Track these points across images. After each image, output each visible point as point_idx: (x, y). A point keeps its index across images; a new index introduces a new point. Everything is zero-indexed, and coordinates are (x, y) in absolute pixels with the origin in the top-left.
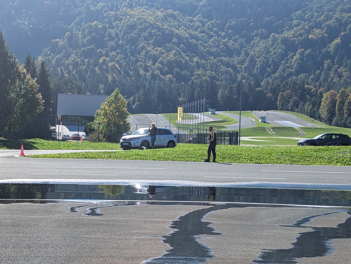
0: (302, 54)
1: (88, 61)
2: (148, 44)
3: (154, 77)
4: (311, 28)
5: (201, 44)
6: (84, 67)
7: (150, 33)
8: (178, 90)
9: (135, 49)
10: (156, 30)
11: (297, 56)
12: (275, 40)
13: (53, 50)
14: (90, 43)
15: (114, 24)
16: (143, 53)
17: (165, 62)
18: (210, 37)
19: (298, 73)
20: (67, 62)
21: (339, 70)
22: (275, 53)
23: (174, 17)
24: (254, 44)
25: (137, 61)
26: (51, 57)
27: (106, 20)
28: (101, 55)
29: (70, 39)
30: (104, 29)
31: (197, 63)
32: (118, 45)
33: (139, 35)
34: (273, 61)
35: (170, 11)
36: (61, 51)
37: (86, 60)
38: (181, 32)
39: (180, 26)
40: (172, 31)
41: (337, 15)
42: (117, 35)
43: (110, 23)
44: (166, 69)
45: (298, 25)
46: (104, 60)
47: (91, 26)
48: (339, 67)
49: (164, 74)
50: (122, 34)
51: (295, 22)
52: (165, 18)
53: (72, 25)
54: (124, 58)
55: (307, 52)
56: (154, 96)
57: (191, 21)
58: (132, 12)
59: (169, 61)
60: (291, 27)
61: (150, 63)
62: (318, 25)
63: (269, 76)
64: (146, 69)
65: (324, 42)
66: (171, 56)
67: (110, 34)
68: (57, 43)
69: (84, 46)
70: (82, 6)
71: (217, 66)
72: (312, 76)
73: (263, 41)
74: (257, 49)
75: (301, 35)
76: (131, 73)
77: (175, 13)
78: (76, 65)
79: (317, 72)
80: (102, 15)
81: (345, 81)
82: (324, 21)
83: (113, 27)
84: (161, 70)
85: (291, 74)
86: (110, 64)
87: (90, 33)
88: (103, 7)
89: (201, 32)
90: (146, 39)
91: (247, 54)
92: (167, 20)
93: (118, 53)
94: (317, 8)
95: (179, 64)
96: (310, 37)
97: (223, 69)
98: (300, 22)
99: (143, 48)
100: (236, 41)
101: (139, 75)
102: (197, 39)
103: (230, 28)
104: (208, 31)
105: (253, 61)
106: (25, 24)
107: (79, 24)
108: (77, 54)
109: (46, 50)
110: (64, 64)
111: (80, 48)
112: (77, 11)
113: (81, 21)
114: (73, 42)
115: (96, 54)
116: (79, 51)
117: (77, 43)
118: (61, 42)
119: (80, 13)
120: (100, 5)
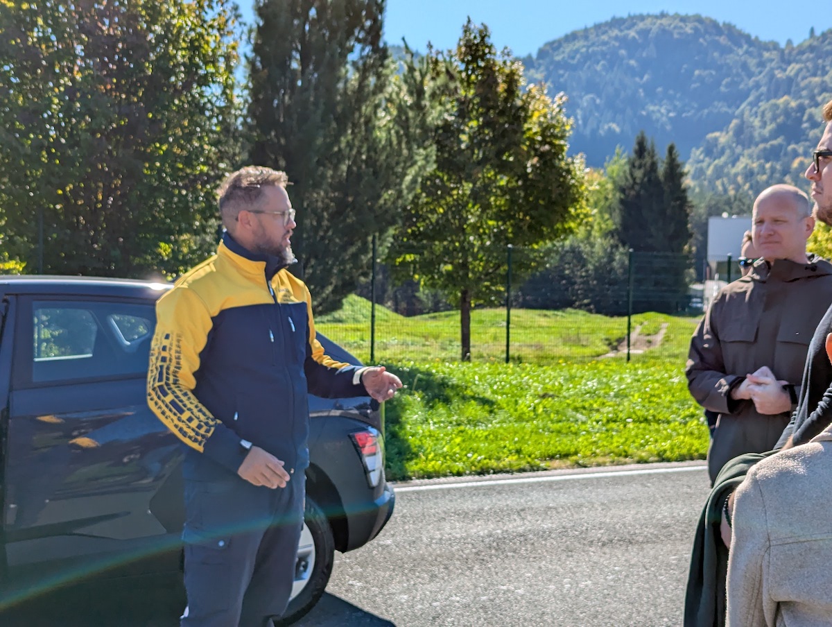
1: (772, 167)
13: (709, 152)
14: (775, 134)
15: (819, 99)
20: (733, 171)
26: (704, 165)
27: (804, 93)
28: (795, 154)
29: (739, 131)
30: (801, 109)
36: (722, 152)
37: (768, 166)
43: (812, 98)
46: (801, 163)
47: (776, 106)
53: (742, 107)
67: (811, 117)
68: (716, 139)
69: (765, 140)
70: (760, 73)
78: (749, 174)
80: (797, 85)
87: (774, 119)
88: (801, 70)
106: (660, 112)
107: (754, 104)
108: (751, 157)
109: (697, 153)
110: (728, 175)
111: (757, 145)
112: (751, 83)
113: (758, 99)
114: (743, 136)
115: (786, 154)
116: (755, 150)
117: (751, 137)
118: (723, 138)
119: (757, 86)
120: (792, 69)
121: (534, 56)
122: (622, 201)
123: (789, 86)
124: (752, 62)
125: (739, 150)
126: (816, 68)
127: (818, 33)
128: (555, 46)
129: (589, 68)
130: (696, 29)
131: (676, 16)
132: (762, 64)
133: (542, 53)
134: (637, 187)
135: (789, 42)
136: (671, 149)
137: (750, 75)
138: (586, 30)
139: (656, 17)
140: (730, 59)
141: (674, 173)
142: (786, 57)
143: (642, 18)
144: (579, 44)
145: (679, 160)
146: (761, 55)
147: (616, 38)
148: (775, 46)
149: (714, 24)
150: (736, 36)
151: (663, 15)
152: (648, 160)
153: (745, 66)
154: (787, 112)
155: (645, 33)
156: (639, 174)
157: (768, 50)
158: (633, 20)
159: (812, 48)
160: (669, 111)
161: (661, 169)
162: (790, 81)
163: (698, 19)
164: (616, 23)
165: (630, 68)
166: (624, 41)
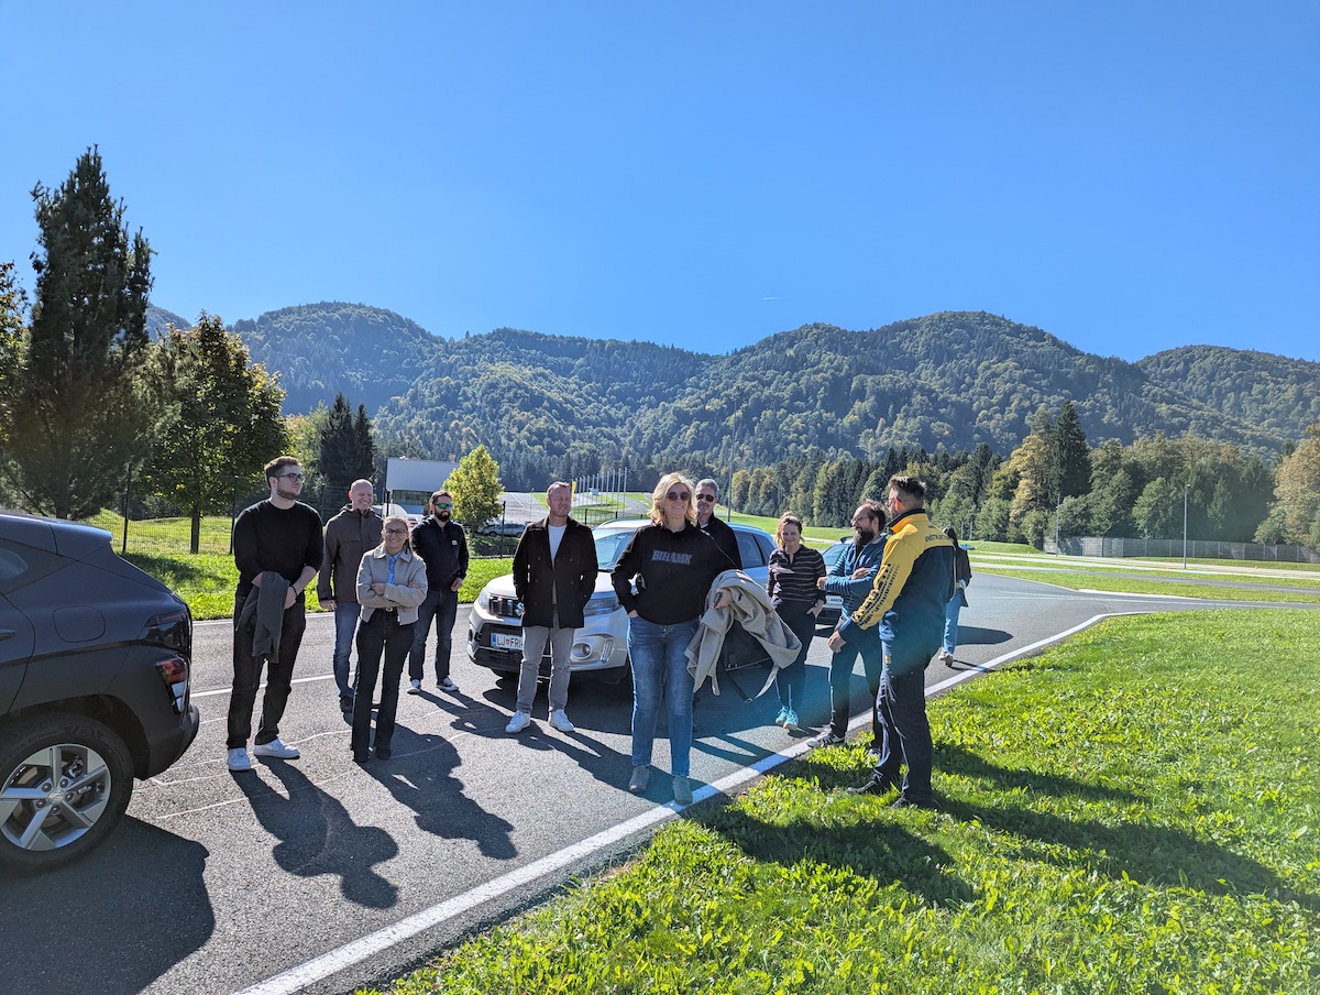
0: (697, 427)
1: (436, 425)
2: (513, 407)
3: (519, 447)
4: (709, 397)
5: (577, 410)
6: (431, 432)
7: (515, 394)
8: (549, 464)
9: (497, 413)
10: (523, 391)
11: (692, 430)
12: (665, 410)
13: (391, 410)
14: (439, 403)
15: (470, 381)
16: (506, 417)
17: (534, 429)
18: (589, 403)
19: (692, 449)
20: (409, 425)
21: (741, 448)
22: (665, 426)
23: (545, 377)
24: (640, 413)
25: (498, 428)
26: (388, 419)
27: (460, 376)
28: (453, 418)
29: (414, 397)
30: (458, 387)
31: (573, 433)
32: (474, 408)
33: (502, 396)
34: (664, 435)
35: (540, 370)
36: (402, 411)
37: (433, 424)
38: (554, 395)
39: (552, 388)
40: (542, 393)
41: (739, 383)
42: (474, 394)
43: (466, 380)
44: (534, 438)
45: (692, 394)
46: (457, 425)
47: (441, 383)
48: (740, 444)
49: (533, 444)
50: (480, 393)
51: (688, 390)
52: (534, 377)
53: (417, 380)
54: (482, 423)
55: (704, 425)
56: (520, 471)
57: (565, 382)
58: (493, 368)
59: (538, 429)
60: (684, 395)
61: (514, 430)
62: (716, 394)
63: (658, 452)
64: (510, 437)
65: (722, 414)
66: (541, 423)
67: (465, 393)
68: (397, 401)
69: (432, 406)
70: (431, 358)
71: (598, 438)
72: (709, 454)
73: (650, 410)
74: (644, 420)
75: (696, 405)
76: (491, 441)
77: (546, 372)
78: (420, 429)
79: (715, 449)
80: (456, 370)
81: (747, 460)
82: (724, 389)
83: (469, 385)
84: (528, 439)
85: (684, 451)
86: (464, 430)
87: (439, 391)
88: (457, 360)
89: (577, 397)
90: (510, 400)
91: (632, 426)
92: (536, 379)
93: (474, 417)
94: (714, 375)
95: (551, 433)
96: (707, 407)
97: (604, 441)
98: (695, 390)
99: (507, 411)
100: (619, 409)
101: (500, 444)
102: (573, 404)
103: (612, 393)
104: (585, 396)
105: (639, 434)
106: (357, 377)
107: (426, 379)
108: (421, 416)
109: (383, 410)
110: (404, 428)
111: (426, 409)
112: (424, 364)
113: (429, 376)
114: (417, 401)
115: (446, 417)
116: (425, 412)
117: (423, 402)
118: (402, 401)
119: (428, 367)
120: (453, 358)
121: (256, 320)
122: (323, 442)
123: (449, 370)
124: (425, 350)
125: (414, 410)
126: (469, 359)
127: (471, 335)
128: (273, 316)
129: (301, 336)
130: (385, 320)
131: (371, 308)
132: (432, 352)
133: (262, 320)
134: (335, 433)
135: (452, 339)
136: (361, 408)
137: (424, 359)
138: (300, 307)
139: (356, 306)
140: (410, 345)
141: (363, 425)
142: (450, 348)
143: (345, 305)
144: (293, 317)
145: (367, 416)
146: (431, 346)
147: (324, 317)
148: (442, 341)
149: (399, 318)
150: (415, 330)
151: (361, 306)
152: (344, 414)
153: (420, 352)
154: (448, 388)
155: (346, 317)
156: (336, 423)
157: (437, 343)
158: (337, 306)
159: (466, 346)
160: (363, 377)
161: (354, 422)
162: (451, 366)
163: (387, 313)
164: (324, 306)
165: (334, 341)
166: (330, 321)
